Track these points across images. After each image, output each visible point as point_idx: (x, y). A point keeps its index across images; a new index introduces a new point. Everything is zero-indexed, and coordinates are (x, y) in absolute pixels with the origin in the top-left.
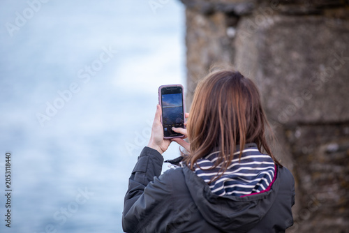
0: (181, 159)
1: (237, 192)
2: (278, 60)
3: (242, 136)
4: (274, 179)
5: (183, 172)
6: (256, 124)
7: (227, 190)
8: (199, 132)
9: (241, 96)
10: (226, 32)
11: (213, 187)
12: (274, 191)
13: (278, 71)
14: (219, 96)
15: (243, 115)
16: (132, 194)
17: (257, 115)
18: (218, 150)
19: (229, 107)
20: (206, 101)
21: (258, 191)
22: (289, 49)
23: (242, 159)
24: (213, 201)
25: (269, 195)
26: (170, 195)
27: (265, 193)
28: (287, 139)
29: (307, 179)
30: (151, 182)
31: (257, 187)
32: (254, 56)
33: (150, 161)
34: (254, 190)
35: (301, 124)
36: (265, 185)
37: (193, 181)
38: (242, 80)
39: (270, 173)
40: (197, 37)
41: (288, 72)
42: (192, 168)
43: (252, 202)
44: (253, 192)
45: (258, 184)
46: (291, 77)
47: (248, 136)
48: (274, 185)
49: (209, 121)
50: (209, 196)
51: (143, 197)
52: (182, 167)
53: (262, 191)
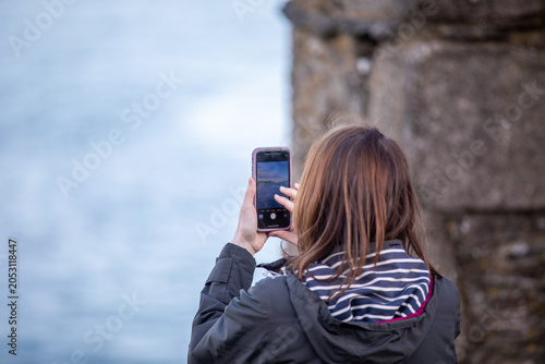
0: (283, 262)
1: (371, 316)
2: (436, 111)
3: (380, 228)
4: (430, 295)
5: (286, 284)
6: (401, 211)
7: (355, 313)
8: (313, 222)
9: (379, 166)
10: (355, 66)
11: (333, 307)
12: (428, 316)
13: (435, 128)
14: (344, 166)
15: (382, 196)
16: (205, 316)
17: (403, 197)
18: (341, 250)
19: (360, 183)
20: (323, 173)
21: (404, 315)
22: (454, 93)
23: (378, 264)
24: (333, 329)
25: (421, 322)
26: (265, 319)
27: (415, 319)
28: (447, 235)
29: (478, 298)
30: (235, 298)
31: (403, 309)
32: (399, 104)
33: (235, 266)
34: (397, 313)
35: (471, 211)
36: (415, 306)
37: (303, 298)
38: (380, 142)
39: (423, 287)
40: (310, 72)
41: (451, 130)
42: (300, 277)
43: (394, 332)
44: (396, 317)
45: (404, 304)
46: (456, 138)
47: (388, 229)
48: (428, 305)
49: (328, 204)
50: (327, 321)
51: (222, 322)
52: (285, 275)
53: (410, 315)
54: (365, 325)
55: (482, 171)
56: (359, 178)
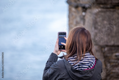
1: (82, 68)
2: (99, 24)
4: (95, 64)
5: (64, 61)
7: (79, 68)
9: (85, 36)
10: (82, 14)
11: (74, 66)
12: (95, 68)
13: (99, 27)
14: (77, 36)
15: (85, 43)
16: (46, 69)
18: (76, 54)
19: (80, 40)
20: (72, 37)
21: (90, 68)
22: (103, 20)
23: (84, 57)
24: (74, 71)
25: (93, 69)
26: (59, 69)
27: (92, 69)
28: (102, 51)
29: (109, 65)
30: (53, 64)
31: (89, 67)
32: (91, 22)
34: (88, 68)
35: (107, 46)
36: (92, 66)
37: (67, 64)
38: (85, 31)
39: (94, 62)
40: (72, 15)
41: (103, 28)
42: (67, 60)
43: (87, 72)
45: (90, 66)
48: (95, 66)
49: (73, 44)
50: (73, 69)
51: (50, 70)
52: (64, 59)
53: (91, 68)
54: (81, 70)
55: (110, 37)
56: (80, 39)
